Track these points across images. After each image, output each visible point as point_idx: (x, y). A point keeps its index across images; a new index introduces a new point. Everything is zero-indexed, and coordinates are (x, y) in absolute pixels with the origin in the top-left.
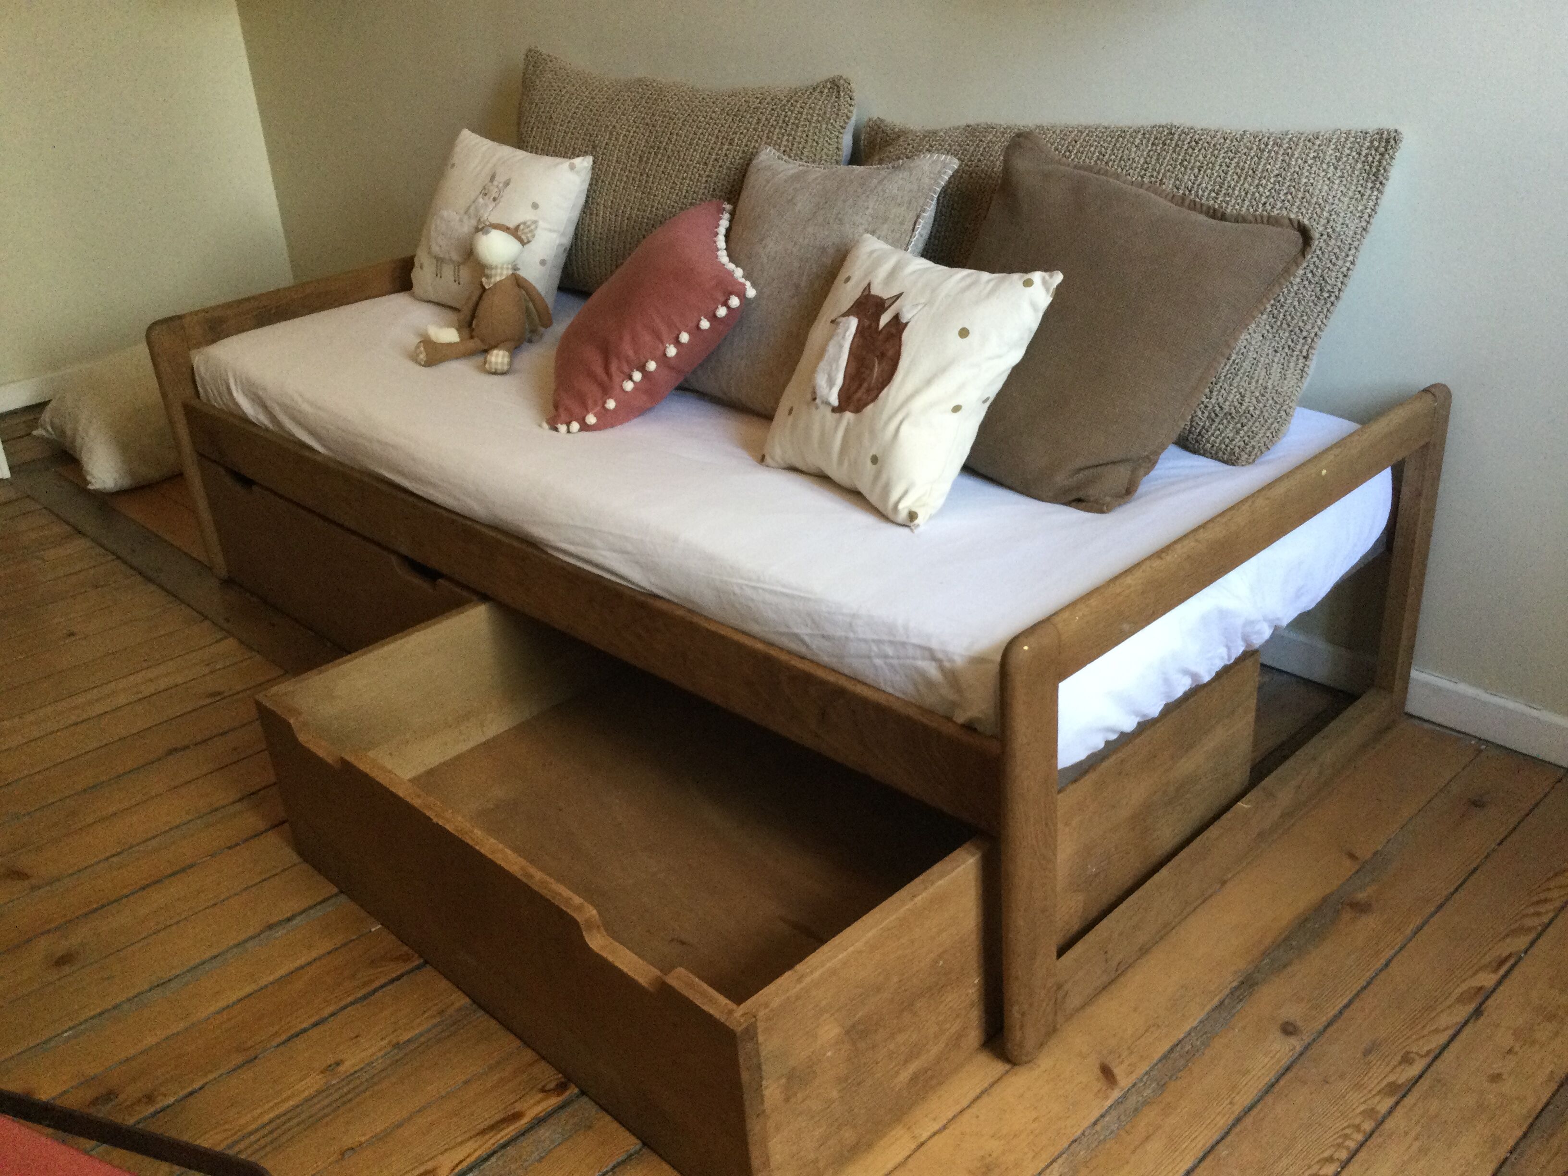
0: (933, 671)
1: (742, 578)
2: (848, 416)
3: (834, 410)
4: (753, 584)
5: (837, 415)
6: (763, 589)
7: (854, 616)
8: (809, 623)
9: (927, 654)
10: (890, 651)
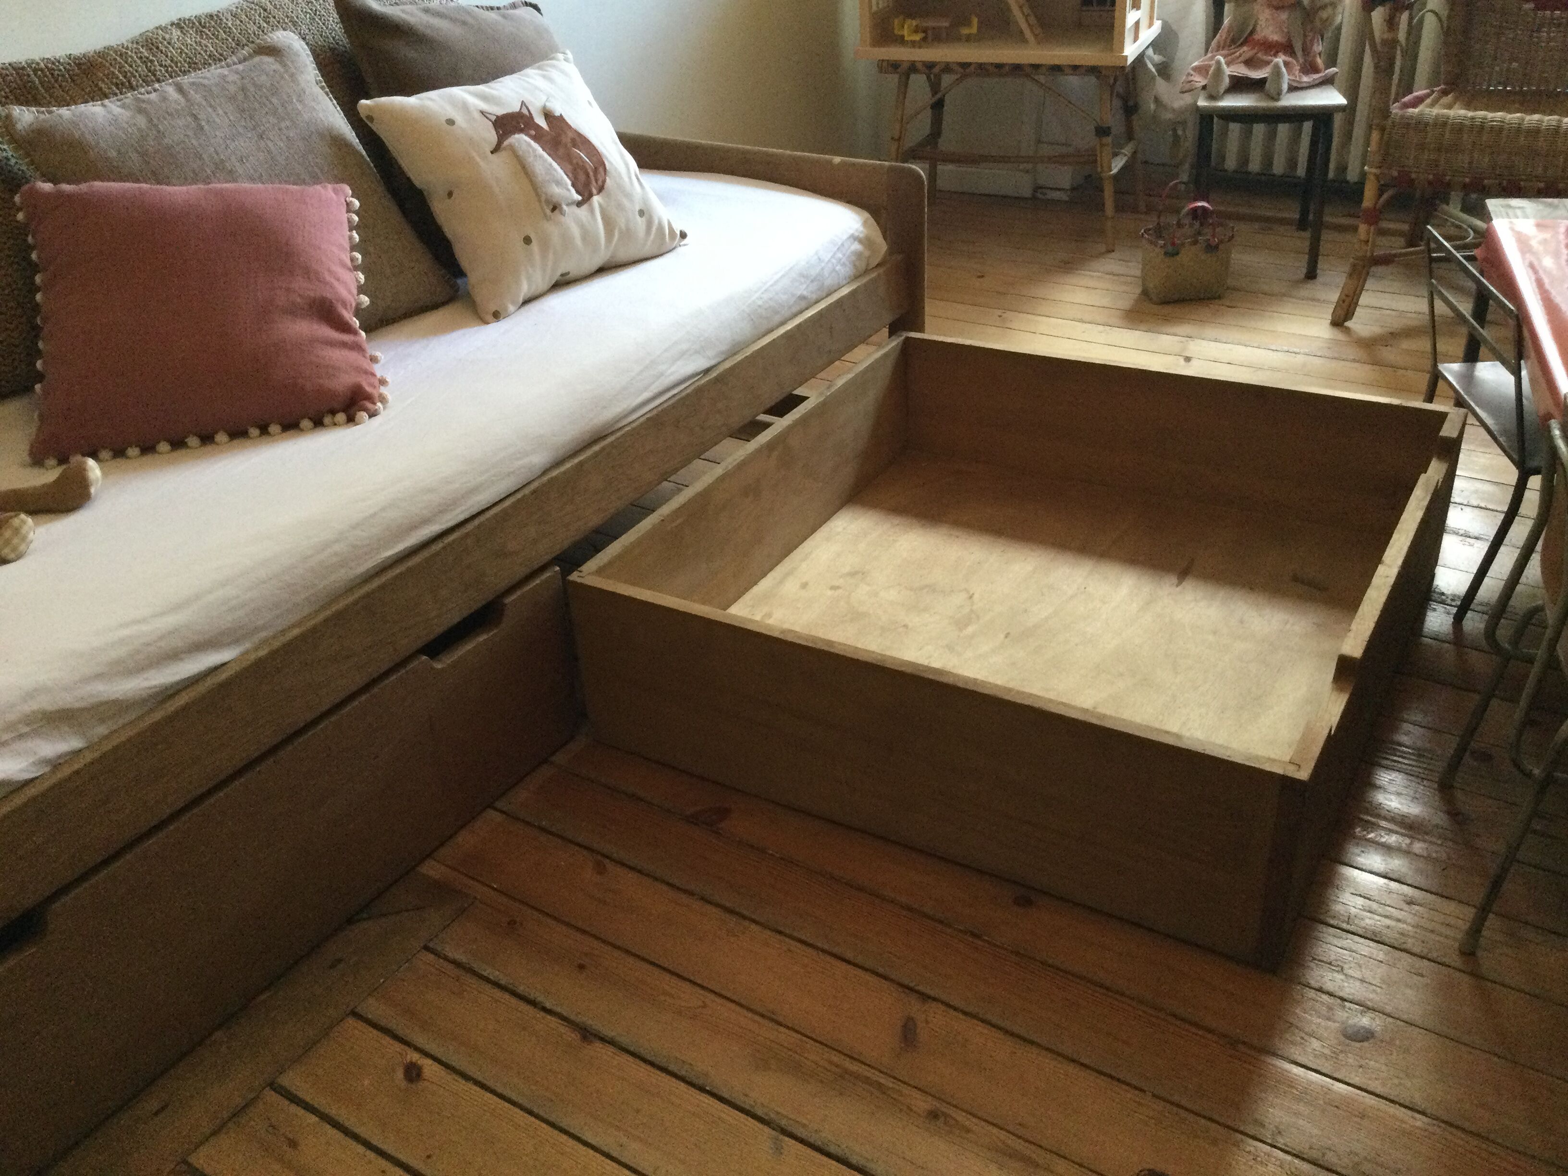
0: (857, 246)
1: (756, 292)
2: (596, 199)
3: (579, 204)
4: (764, 289)
5: (585, 207)
6: (772, 286)
7: (817, 253)
8: (803, 280)
9: (852, 240)
10: (840, 255)
